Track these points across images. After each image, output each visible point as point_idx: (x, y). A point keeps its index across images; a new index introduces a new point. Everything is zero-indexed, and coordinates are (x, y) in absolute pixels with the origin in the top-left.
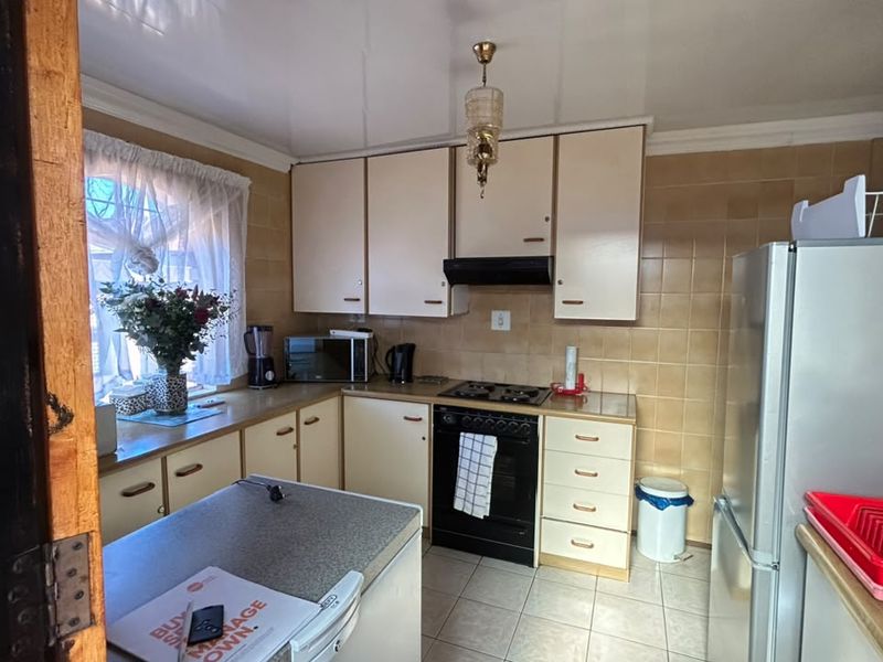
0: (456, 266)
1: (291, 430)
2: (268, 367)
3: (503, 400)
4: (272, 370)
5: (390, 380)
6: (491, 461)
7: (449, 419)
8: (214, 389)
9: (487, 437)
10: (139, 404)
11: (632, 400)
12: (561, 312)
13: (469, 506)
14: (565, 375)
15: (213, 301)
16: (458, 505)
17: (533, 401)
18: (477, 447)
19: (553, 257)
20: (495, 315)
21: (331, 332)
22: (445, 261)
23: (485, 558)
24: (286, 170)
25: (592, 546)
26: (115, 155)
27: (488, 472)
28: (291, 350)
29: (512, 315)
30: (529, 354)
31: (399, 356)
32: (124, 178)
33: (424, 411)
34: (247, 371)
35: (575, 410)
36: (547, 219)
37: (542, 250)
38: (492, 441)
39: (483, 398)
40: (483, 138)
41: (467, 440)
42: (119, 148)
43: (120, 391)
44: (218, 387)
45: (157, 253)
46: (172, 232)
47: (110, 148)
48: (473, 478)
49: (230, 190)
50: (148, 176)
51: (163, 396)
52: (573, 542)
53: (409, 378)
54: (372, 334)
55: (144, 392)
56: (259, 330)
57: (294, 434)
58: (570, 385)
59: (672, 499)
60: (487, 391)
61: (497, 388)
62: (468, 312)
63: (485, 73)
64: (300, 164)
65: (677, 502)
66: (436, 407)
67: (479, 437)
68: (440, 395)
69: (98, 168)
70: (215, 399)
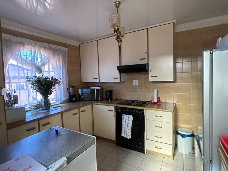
0: (121, 68)
1: (77, 113)
2: (74, 97)
3: (135, 105)
4: (75, 98)
5: (106, 100)
6: (131, 123)
7: (120, 111)
8: (59, 103)
9: (130, 116)
10: (37, 107)
11: (174, 105)
12: (151, 79)
13: (125, 135)
14: (154, 98)
15: (56, 80)
16: (123, 135)
17: (143, 105)
18: (127, 118)
19: (148, 64)
20: (134, 81)
21: (91, 87)
22: (118, 67)
23: (131, 150)
24: (78, 45)
25: (161, 148)
26: (30, 44)
27: (130, 125)
28: (84, 93)
29: (139, 81)
30: (144, 92)
31: (108, 93)
32: (33, 50)
33: (113, 108)
34: (69, 98)
35: (157, 108)
36: (146, 53)
37: (145, 62)
38: (131, 117)
39: (130, 104)
40: (114, 28)
41: (125, 117)
42: (31, 42)
43: (33, 104)
44: (61, 102)
45: (42, 68)
46: (46, 63)
47: (29, 42)
48: (126, 127)
49: (62, 52)
50: (39, 48)
51: (43, 105)
52: (155, 147)
53: (111, 99)
54: (101, 88)
55: (39, 103)
56: (71, 87)
57: (78, 114)
58: (156, 101)
59: (187, 135)
60: (132, 102)
61: (135, 101)
62: (127, 81)
63: (117, 10)
64: (82, 44)
65: (189, 136)
66: (116, 107)
67: (128, 116)
68: (117, 104)
69: (26, 47)
70: (60, 105)
